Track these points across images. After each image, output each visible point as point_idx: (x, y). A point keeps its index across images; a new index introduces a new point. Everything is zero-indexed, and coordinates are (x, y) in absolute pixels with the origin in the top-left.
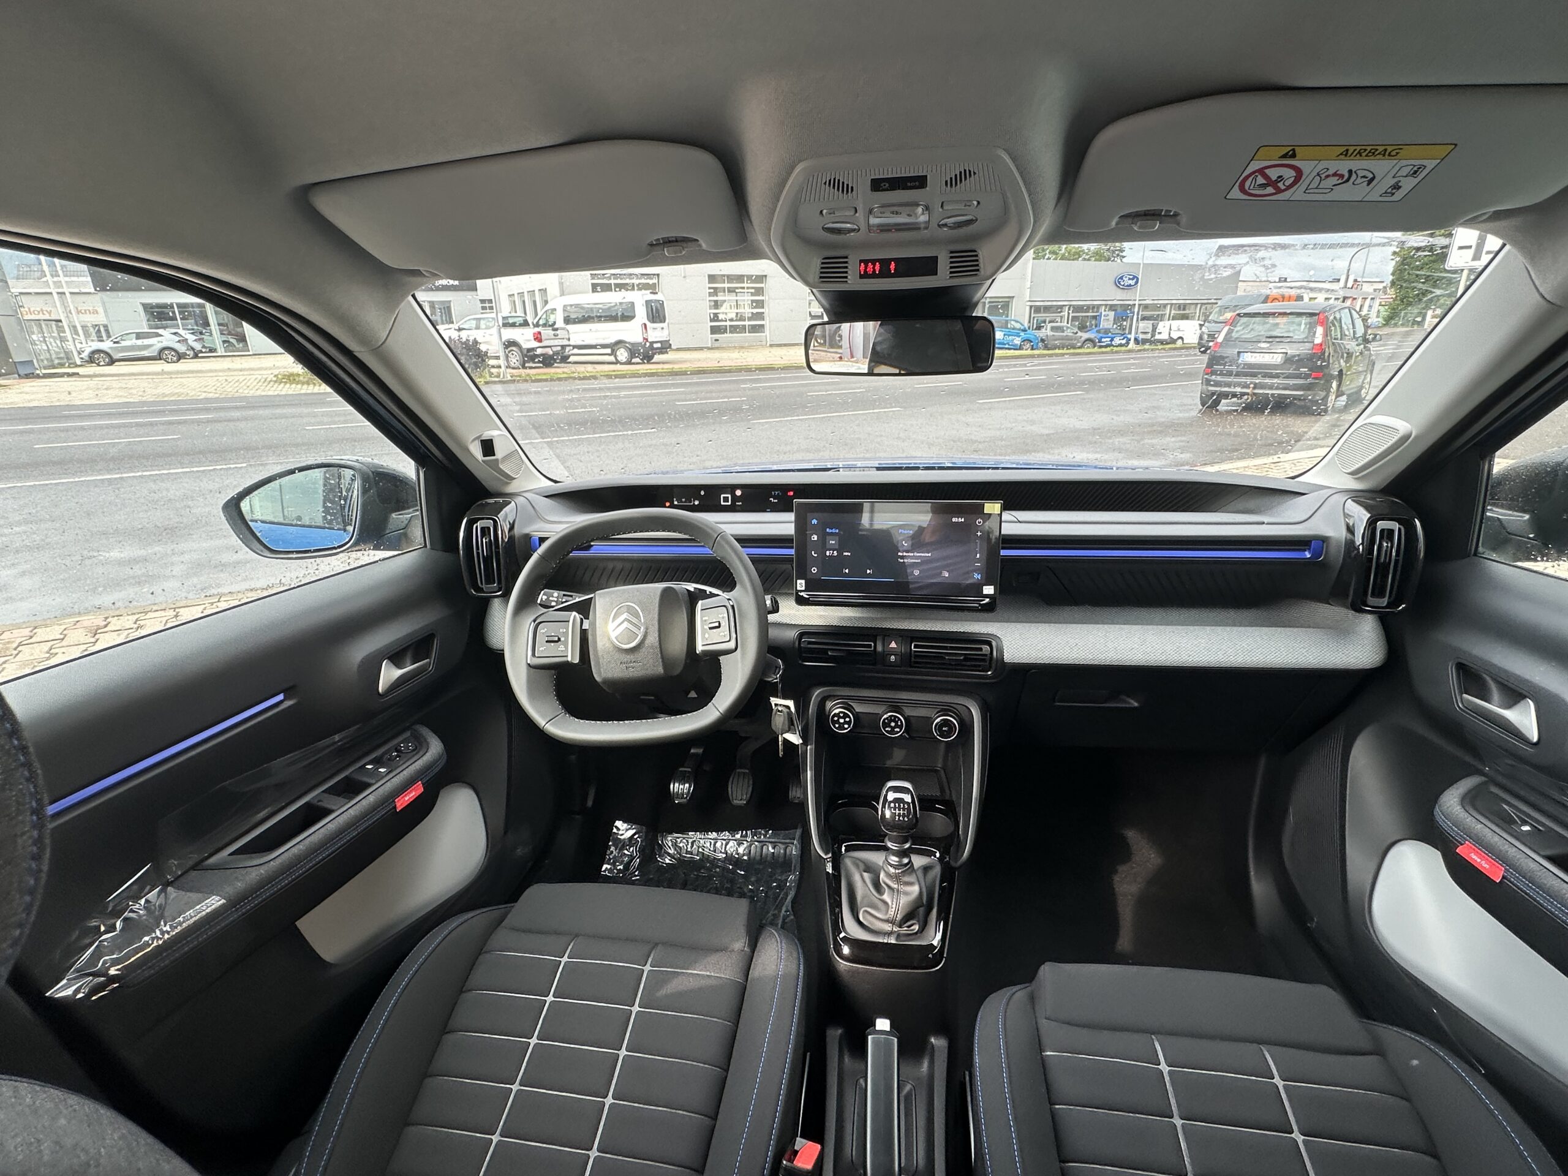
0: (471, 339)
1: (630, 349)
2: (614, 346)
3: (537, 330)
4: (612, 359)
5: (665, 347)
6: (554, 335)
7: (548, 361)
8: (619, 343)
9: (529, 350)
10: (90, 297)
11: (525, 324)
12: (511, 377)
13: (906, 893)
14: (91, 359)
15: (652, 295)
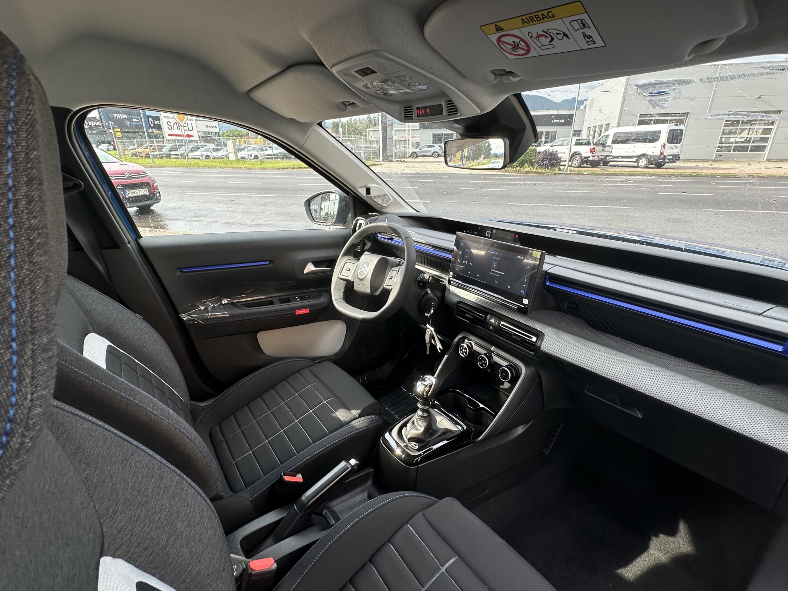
0: (555, 150)
1: (649, 160)
2: (639, 157)
3: (594, 146)
4: (635, 164)
5: (676, 158)
6: (603, 150)
7: (594, 164)
8: (644, 155)
9: (585, 158)
10: (418, 131)
11: (589, 143)
12: (570, 171)
13: (417, 429)
14: (411, 156)
15: (675, 126)
